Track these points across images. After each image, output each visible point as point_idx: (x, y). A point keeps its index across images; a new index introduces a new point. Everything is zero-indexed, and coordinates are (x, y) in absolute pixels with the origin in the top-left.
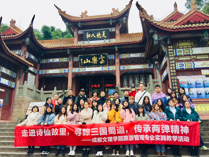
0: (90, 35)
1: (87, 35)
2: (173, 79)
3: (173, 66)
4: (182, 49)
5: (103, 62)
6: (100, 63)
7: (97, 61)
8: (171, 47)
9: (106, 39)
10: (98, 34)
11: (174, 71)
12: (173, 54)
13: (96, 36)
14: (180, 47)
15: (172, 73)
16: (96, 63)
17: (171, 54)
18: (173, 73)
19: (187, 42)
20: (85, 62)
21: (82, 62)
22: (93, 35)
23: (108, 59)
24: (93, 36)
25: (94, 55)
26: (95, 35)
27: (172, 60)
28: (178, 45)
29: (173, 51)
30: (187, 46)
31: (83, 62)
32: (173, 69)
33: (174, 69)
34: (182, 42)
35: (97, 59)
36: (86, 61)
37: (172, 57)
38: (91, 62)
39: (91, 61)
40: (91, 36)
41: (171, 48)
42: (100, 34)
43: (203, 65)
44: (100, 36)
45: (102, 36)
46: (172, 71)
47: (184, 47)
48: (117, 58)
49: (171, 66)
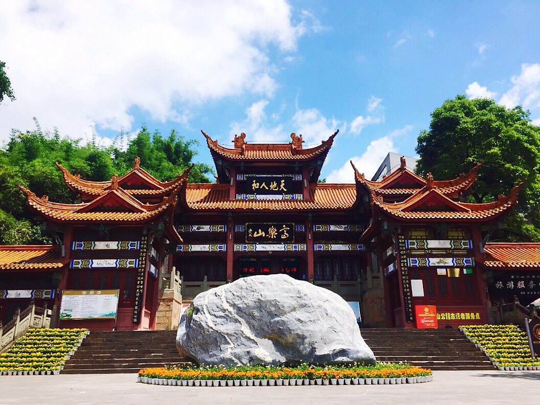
0: (258, 184)
1: (254, 185)
2: (404, 279)
3: (404, 263)
4: (415, 241)
5: (286, 236)
6: (282, 237)
7: (276, 234)
8: (403, 237)
9: (286, 193)
10: (273, 184)
11: (406, 269)
12: (405, 246)
13: (270, 188)
14: (413, 237)
15: (403, 271)
16: (275, 237)
17: (402, 247)
18: (405, 271)
19: (421, 231)
20: (255, 235)
21: (250, 235)
22: (264, 184)
23: (295, 232)
24: (264, 186)
25: (272, 225)
26: (268, 185)
27: (403, 255)
28: (410, 235)
29: (404, 243)
30: (421, 236)
31: (253, 235)
32: (404, 267)
33: (406, 267)
34: (416, 231)
35: (276, 230)
36: (258, 233)
37: (403, 250)
38: (266, 235)
39: (267, 233)
40: (260, 186)
41: (403, 239)
42: (275, 184)
43: (438, 263)
44: (276, 188)
45: (280, 188)
46: (403, 268)
47: (417, 237)
48: (310, 232)
49: (402, 263)
